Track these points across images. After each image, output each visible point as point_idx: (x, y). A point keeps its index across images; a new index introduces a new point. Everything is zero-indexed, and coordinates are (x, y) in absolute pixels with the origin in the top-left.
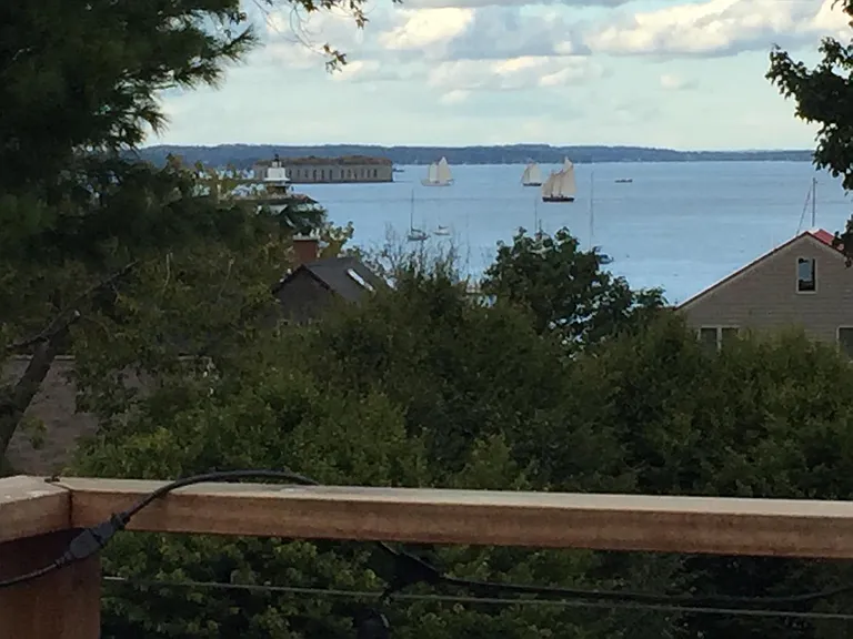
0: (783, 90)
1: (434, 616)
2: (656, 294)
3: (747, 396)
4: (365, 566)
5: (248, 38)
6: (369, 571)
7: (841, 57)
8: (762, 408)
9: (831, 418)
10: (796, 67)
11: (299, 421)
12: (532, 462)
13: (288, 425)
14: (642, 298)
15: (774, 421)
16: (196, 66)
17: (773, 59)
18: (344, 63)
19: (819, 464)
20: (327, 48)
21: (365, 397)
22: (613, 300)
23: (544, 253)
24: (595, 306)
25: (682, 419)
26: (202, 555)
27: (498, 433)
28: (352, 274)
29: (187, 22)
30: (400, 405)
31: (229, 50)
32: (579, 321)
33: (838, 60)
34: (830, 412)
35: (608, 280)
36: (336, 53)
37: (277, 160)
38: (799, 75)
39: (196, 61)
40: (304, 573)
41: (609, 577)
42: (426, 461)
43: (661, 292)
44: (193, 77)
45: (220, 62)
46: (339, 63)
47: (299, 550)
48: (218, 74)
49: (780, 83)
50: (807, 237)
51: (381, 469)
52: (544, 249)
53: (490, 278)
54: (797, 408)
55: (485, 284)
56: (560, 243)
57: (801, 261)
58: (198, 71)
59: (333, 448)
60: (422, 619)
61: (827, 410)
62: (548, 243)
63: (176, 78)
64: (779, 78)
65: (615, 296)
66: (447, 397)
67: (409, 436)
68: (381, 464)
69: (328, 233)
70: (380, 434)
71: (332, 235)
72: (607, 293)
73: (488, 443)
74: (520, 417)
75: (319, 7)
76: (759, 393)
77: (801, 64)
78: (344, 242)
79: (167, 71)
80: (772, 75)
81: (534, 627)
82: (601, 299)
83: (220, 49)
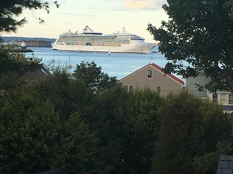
0: (150, 33)
1: (60, 155)
2: (115, 78)
3: (136, 104)
4: (44, 143)
5: (24, 21)
6: (45, 144)
7: (166, 25)
8: (140, 107)
9: (156, 109)
10: (154, 28)
11: (29, 107)
12: (85, 119)
13: (26, 108)
14: (111, 79)
15: (142, 110)
16: (11, 27)
17: (148, 26)
18: (44, 22)
19: (153, 121)
20: (40, 19)
21: (45, 102)
22: (104, 79)
23: (88, 67)
24: (100, 80)
25: (120, 109)
26: (4, 139)
27: (77, 111)
28: (42, 70)
29: (9, 16)
30: (54, 104)
31: (19, 23)
32: (96, 84)
33: (165, 26)
34: (156, 108)
35: (103, 74)
36: (42, 20)
37: (24, 41)
38: (155, 30)
39: (11, 26)
40: (29, 144)
41: (103, 147)
42: (59, 118)
43: (116, 77)
44: (10, 30)
45: (17, 26)
46: (43, 22)
47: (28, 139)
48: (16, 29)
49: (150, 31)
50: (150, 65)
51: (49, 119)
52: (88, 66)
53: (75, 73)
54: (148, 107)
55: (73, 74)
56: (92, 65)
57: (148, 70)
58: (11, 29)
59: (37, 114)
60: (57, 156)
61: (155, 108)
62: (89, 65)
63: (6, 30)
64: (150, 30)
65: (105, 78)
66: (65, 102)
67: (55, 111)
68: (48, 118)
69: (36, 60)
70: (48, 111)
71: (37, 60)
72: (103, 77)
73: (74, 113)
74: (82, 107)
75: (38, 8)
76: (139, 103)
77: (155, 27)
78: (40, 62)
79: (3, 28)
80: (148, 29)
81: (84, 159)
82: (101, 79)
83: (17, 23)
